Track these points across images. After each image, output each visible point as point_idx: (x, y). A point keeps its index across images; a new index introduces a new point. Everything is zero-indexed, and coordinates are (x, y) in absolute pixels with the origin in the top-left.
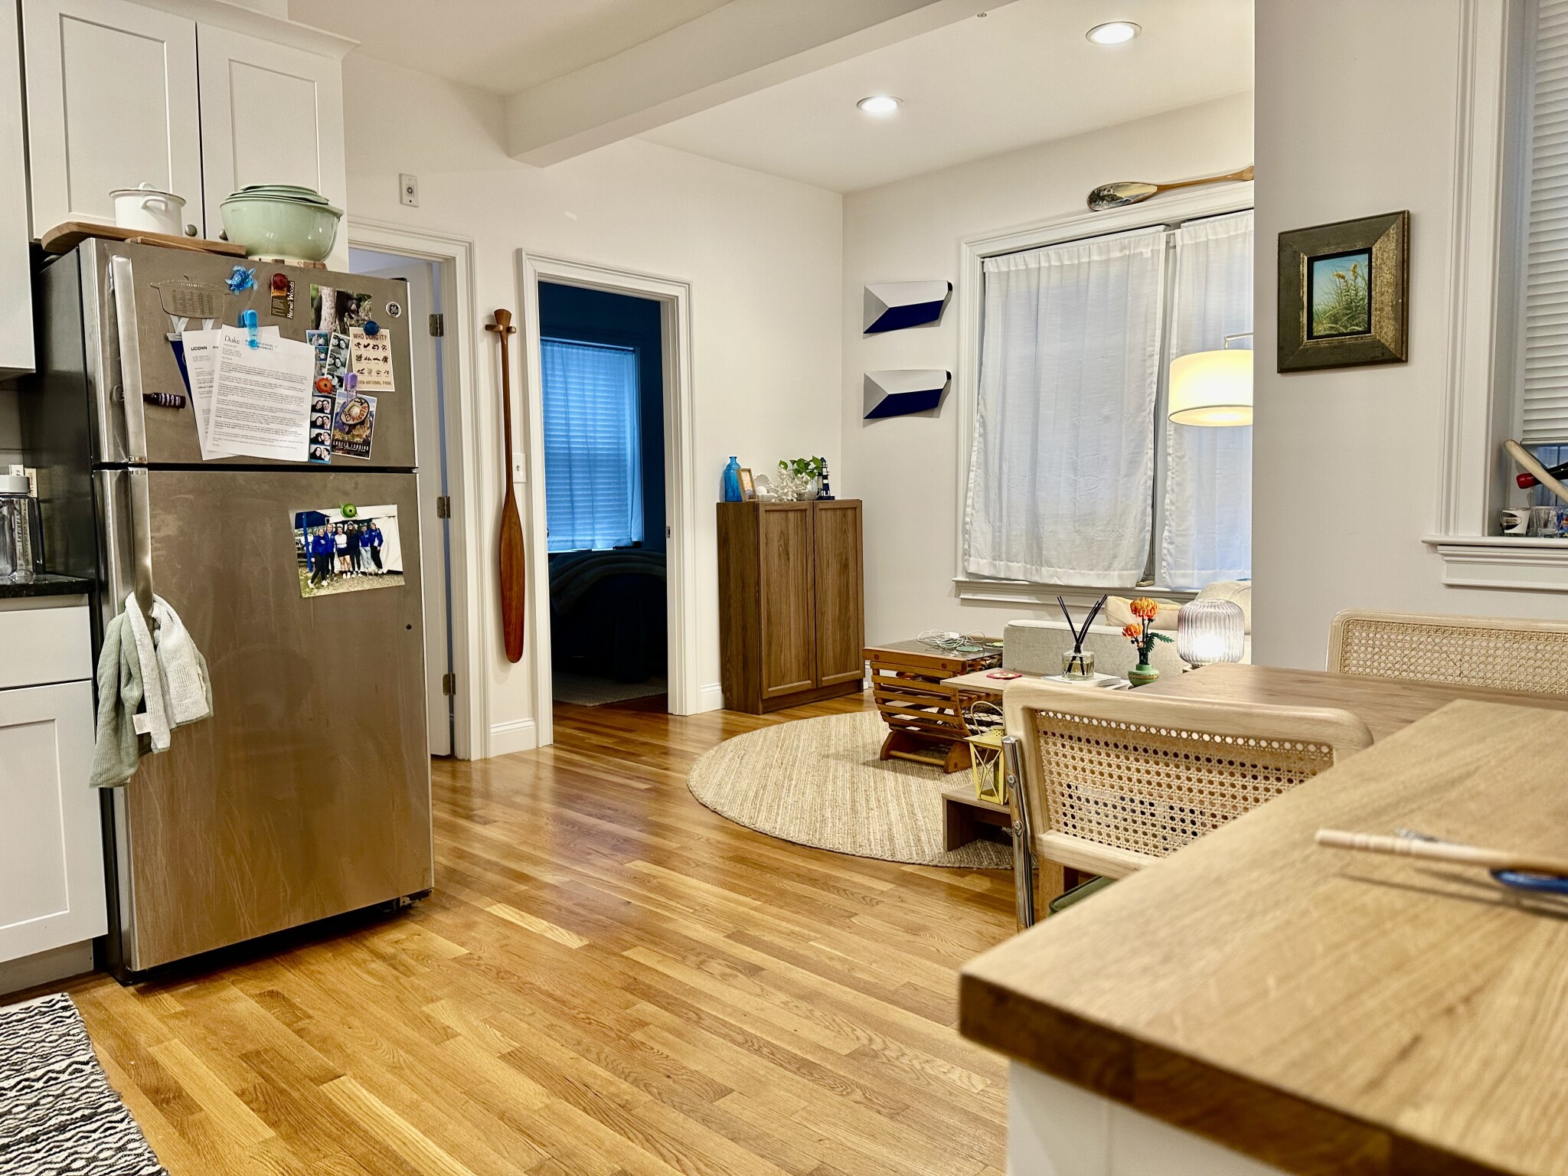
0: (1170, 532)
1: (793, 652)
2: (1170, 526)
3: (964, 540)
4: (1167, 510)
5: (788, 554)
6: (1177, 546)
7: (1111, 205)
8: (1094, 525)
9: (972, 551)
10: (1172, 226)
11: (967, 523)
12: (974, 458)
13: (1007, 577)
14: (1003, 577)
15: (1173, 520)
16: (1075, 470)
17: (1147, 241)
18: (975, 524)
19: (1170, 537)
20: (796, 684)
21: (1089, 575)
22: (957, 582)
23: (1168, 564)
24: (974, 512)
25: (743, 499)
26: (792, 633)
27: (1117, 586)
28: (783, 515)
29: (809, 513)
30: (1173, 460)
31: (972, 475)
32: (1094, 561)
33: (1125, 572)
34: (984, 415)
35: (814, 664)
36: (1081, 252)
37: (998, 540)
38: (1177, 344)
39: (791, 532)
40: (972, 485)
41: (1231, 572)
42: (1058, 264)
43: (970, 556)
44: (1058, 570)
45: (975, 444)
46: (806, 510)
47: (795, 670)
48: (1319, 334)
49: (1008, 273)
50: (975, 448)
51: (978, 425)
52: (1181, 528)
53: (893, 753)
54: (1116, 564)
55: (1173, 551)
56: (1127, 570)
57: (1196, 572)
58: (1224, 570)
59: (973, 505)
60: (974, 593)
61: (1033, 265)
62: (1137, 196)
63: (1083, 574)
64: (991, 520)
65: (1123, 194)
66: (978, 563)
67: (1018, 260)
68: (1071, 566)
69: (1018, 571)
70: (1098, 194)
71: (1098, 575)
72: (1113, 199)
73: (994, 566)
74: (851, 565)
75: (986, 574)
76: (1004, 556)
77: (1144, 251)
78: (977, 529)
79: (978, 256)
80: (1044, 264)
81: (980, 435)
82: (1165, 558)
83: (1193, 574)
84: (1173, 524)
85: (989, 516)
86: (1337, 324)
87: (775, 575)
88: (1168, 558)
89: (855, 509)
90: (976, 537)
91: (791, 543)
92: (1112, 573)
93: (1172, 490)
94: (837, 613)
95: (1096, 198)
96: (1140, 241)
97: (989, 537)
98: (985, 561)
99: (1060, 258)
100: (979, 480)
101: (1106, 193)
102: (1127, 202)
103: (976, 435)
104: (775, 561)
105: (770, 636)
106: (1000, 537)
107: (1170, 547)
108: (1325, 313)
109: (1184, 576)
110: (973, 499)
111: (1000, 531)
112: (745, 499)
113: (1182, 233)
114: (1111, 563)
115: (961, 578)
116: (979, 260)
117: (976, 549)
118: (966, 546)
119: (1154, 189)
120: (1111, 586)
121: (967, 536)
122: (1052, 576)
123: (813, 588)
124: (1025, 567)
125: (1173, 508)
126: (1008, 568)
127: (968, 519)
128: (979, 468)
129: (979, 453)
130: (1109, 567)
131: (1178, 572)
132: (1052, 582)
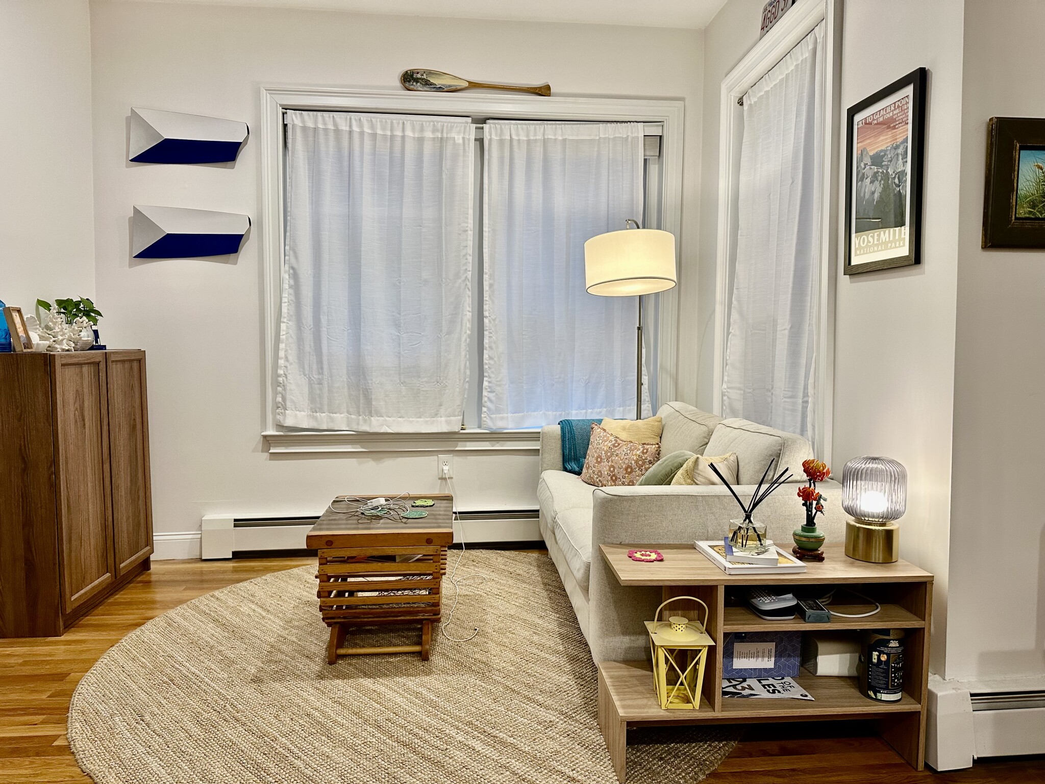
0: (489, 382)
1: (92, 544)
2: (490, 377)
3: (275, 393)
4: (486, 364)
5: (84, 420)
6: (497, 394)
7: (425, 89)
8: (419, 377)
9: (288, 404)
10: (481, 121)
11: (279, 376)
12: (285, 310)
13: (330, 427)
14: (325, 428)
15: (492, 372)
16: (397, 326)
17: (458, 129)
18: (289, 377)
19: (490, 387)
20: (96, 582)
21: (417, 422)
22: (265, 437)
23: (489, 409)
24: (287, 364)
25: (18, 349)
26: (91, 519)
27: (446, 431)
28: (77, 369)
29: (102, 366)
30: (490, 321)
31: (283, 326)
32: (422, 410)
33: (453, 418)
34: (295, 266)
35: (112, 552)
36: (395, 125)
37: (318, 392)
38: (489, 224)
39: (86, 390)
40: (284, 337)
41: (536, 413)
42: (370, 131)
43: (285, 409)
44: (388, 419)
45: (285, 295)
46: (98, 364)
47: (94, 565)
48: (1020, 216)
49: (315, 129)
50: (285, 300)
51: (287, 276)
52: (498, 380)
53: (342, 651)
54: (442, 411)
55: (493, 399)
56: (455, 416)
57: (510, 415)
58: (530, 413)
59: (286, 358)
60: (287, 447)
61: (344, 127)
62: (450, 86)
63: (411, 422)
64: (307, 372)
65: (437, 81)
66: (296, 416)
67: (327, 119)
68: (399, 415)
69: (341, 422)
70: (412, 76)
71: (427, 422)
72: (427, 83)
73: (315, 418)
74: (139, 426)
75: (305, 426)
76: (326, 408)
77: (456, 137)
78: (292, 382)
79: (281, 105)
80: (356, 128)
81: (290, 287)
82: (485, 404)
83: (507, 417)
84: (492, 376)
85: (304, 368)
86: (1034, 209)
87: (72, 447)
88: (489, 404)
89: (139, 361)
90: (291, 390)
91: (86, 404)
92: (439, 419)
93: (490, 347)
94: (129, 484)
95: (409, 79)
96: (452, 127)
97: (306, 390)
98: (302, 413)
99: (372, 127)
100: (291, 332)
101: (419, 76)
102: (440, 89)
103: (286, 286)
104: (72, 430)
105: (70, 528)
106: (321, 389)
107: (491, 395)
108: (1026, 197)
109: (502, 419)
110: (286, 351)
111: (320, 384)
112: (19, 348)
113: (490, 128)
114: (438, 411)
115: (271, 432)
116: (280, 110)
117: (292, 401)
118: (279, 399)
119: (466, 84)
120: (440, 431)
121: (279, 389)
122: (382, 425)
123: (107, 458)
124: (348, 418)
125: (492, 362)
126: (332, 420)
127: (281, 372)
128: (289, 320)
129: (289, 304)
130: (436, 415)
131: (498, 415)
132: (382, 431)
